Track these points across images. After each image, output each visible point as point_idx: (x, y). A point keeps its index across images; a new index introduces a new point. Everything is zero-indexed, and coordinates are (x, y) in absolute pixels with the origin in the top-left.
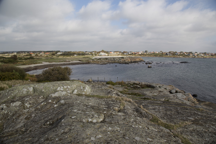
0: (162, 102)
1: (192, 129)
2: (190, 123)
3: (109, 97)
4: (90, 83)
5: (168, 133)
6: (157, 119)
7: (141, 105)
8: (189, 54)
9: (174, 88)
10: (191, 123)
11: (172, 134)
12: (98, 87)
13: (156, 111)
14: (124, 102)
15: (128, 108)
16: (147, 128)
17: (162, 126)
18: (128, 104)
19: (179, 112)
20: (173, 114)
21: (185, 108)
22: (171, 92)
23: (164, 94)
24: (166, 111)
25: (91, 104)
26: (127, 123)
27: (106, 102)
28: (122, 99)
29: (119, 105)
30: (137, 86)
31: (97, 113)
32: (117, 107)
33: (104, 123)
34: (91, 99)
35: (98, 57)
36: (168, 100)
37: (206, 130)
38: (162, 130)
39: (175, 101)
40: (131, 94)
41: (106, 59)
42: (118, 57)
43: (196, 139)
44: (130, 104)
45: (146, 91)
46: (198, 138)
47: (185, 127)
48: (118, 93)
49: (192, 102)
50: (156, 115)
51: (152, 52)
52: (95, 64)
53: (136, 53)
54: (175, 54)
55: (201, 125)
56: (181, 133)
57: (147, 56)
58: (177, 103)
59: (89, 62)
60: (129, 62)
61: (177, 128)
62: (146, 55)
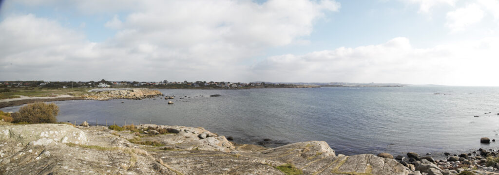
0: (190, 152)
3: (114, 149)
4: (84, 128)
7: (161, 160)
9: (204, 131)
12: (98, 134)
13: (182, 165)
14: (135, 155)
15: (141, 164)
18: (141, 159)
19: (211, 164)
20: (204, 167)
21: (218, 156)
22: (200, 137)
23: (192, 140)
24: (195, 164)
25: (87, 158)
27: (110, 156)
28: (133, 151)
29: (129, 160)
30: (154, 132)
31: (97, 172)
32: (126, 163)
35: (97, 90)
36: (197, 149)
39: (206, 149)
40: (145, 143)
41: (108, 92)
42: (125, 90)
44: (144, 158)
45: (166, 138)
48: (126, 142)
49: (228, 148)
51: (173, 82)
53: (151, 84)
54: (204, 85)
58: (209, 151)
59: (83, 97)
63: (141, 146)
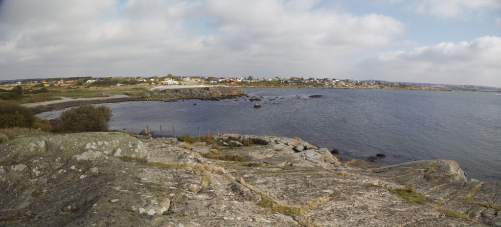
0: (281, 169)
1: (328, 209)
2: (326, 200)
3: (182, 166)
4: (145, 137)
5: (289, 222)
6: (270, 201)
7: (242, 178)
8: (322, 82)
9: (300, 142)
10: (328, 199)
11: (297, 224)
12: (161, 147)
13: (269, 186)
14: (209, 173)
15: (216, 185)
16: (251, 220)
17: (280, 212)
18: (217, 178)
19: (308, 184)
20: (298, 188)
21: (318, 174)
22: (295, 150)
23: (284, 154)
24: (286, 184)
25: (145, 179)
26: (214, 214)
27: (175, 175)
28: (206, 168)
29: (201, 179)
30: (236, 144)
31: (157, 196)
32: (197, 184)
33: (169, 216)
34: (145, 170)
35: (161, 87)
36: (291, 165)
37: (351, 206)
38: (279, 220)
39: (303, 165)
40: (224, 158)
41: (176, 91)
42: (199, 88)
43: (336, 224)
44: (219, 176)
45: (252, 151)
46: (338, 221)
47: (319, 208)
48: (197, 157)
49: (332, 163)
50: (268, 193)
51: (261, 79)
52: (156, 100)
53: (232, 80)
54: (301, 82)
55: (344, 199)
56: (313, 220)
57: (252, 86)
58: (307, 168)
59: (143, 97)
60: (219, 97)
61: (306, 212)
62: (250, 84)
63: (219, 161)
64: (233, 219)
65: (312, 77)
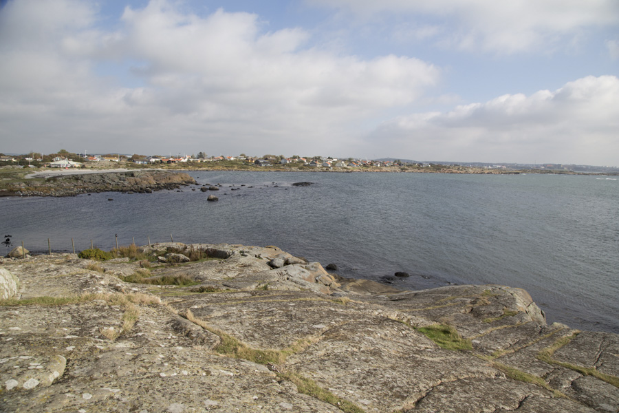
0: (249, 295)
1: (321, 353)
2: (318, 340)
3: (87, 298)
4: (17, 260)
5: (262, 374)
6: (234, 343)
7: (189, 311)
8: (312, 162)
9: (279, 253)
10: (321, 338)
11: (274, 375)
12: (47, 271)
13: (232, 320)
14: (135, 307)
15: (147, 324)
16: (204, 374)
17: (248, 359)
18: (148, 313)
19: (291, 315)
20: (277, 322)
21: (306, 301)
22: (272, 265)
23: (254, 272)
24: (258, 316)
25: (16, 328)
26: (144, 370)
27: (75, 315)
28: (129, 299)
29: (121, 318)
30: (179, 258)
31: (42, 354)
32: (114, 325)
33: (65, 385)
34: (17, 312)
35: (46, 172)
36: (266, 288)
37: (355, 349)
38: (247, 371)
39: (284, 288)
40: (160, 281)
41: (77, 178)
42: (116, 173)
43: (333, 376)
44: (153, 310)
45: (204, 269)
46: (336, 371)
47: (307, 351)
48: (115, 282)
49: (326, 285)
50: (230, 332)
51: (218, 157)
52: (37, 195)
53: (171, 159)
54: (280, 163)
55: (345, 338)
56: (298, 369)
57: (204, 169)
58: (288, 291)
59: (11, 191)
60: (150, 188)
61: (287, 358)
62: (200, 165)
63: (152, 287)
64: (175, 374)
65: (296, 155)
